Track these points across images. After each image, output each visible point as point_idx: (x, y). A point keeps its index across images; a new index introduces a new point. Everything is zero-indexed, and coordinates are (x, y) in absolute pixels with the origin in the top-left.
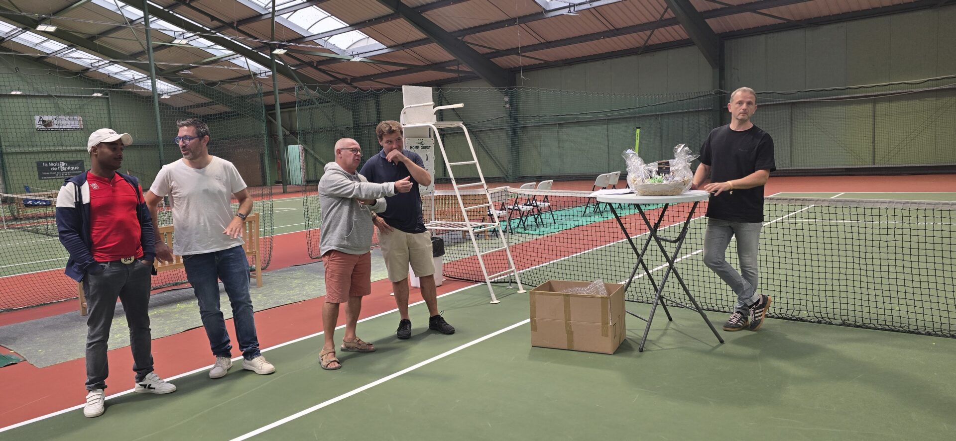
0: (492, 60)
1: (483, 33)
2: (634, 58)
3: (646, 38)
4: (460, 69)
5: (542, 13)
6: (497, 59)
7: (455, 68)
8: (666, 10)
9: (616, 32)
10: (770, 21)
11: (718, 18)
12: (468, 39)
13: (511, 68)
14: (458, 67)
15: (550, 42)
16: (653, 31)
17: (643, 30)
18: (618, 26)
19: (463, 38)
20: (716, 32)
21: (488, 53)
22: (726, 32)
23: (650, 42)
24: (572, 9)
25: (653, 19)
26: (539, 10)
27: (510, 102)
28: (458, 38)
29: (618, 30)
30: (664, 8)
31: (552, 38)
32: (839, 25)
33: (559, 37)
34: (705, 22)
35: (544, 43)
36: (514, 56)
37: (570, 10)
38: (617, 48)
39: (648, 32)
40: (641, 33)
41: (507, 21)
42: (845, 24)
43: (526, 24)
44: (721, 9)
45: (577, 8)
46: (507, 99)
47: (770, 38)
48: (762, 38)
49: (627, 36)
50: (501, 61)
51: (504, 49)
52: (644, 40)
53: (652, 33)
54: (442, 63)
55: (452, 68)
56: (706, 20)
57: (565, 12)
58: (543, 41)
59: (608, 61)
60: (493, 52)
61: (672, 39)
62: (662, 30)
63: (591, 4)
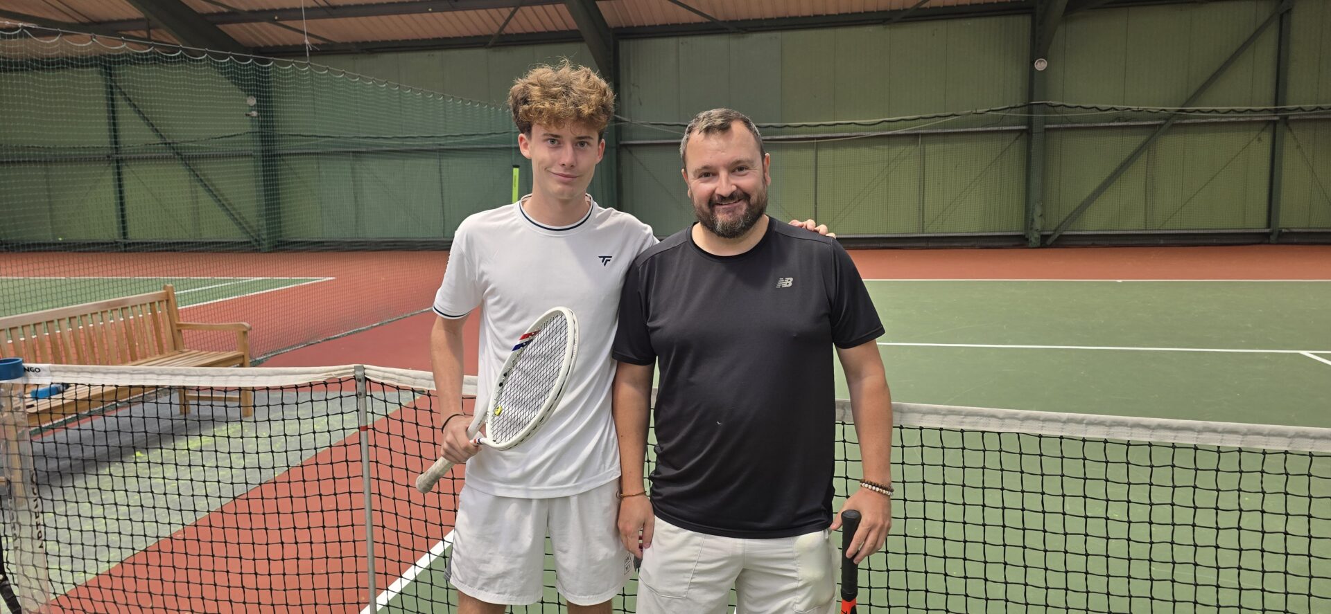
2: (481, 53)
6: (229, 26)
7: (142, 34)
9: (455, 3)
11: (613, 3)
15: (335, 7)
16: (514, 12)
17: (496, 7)
23: (507, 30)
27: (258, 107)
31: (340, 1)
32: (774, 34)
33: (355, 1)
34: (596, 6)
35: (323, 8)
36: (266, 24)
38: (454, 33)
39: (506, 12)
40: (493, 11)
42: (778, 34)
46: (252, 101)
47: (682, 43)
48: (671, 42)
49: (471, 13)
50: (238, 31)
51: (246, 9)
52: (499, 25)
53: (512, 14)
54: (111, 22)
55: (134, 34)
58: (323, 3)
60: (225, 12)
61: (541, 28)
62: (527, 9)
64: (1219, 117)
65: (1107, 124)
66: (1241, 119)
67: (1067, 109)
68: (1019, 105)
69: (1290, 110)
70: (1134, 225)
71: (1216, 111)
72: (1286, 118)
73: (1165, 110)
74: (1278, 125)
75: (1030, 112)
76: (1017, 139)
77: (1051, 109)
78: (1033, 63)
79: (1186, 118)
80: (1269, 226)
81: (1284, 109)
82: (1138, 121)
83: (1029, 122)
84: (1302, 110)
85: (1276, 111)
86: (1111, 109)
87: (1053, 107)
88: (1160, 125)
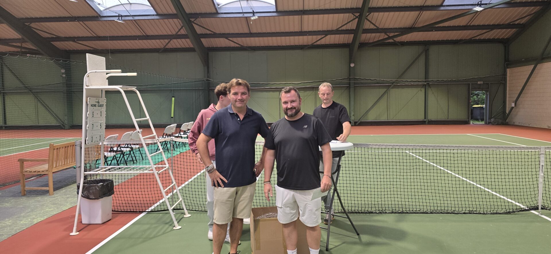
0: (51, 42)
1: (48, 24)
2: (156, 55)
3: (165, 44)
4: (22, 46)
5: (97, 17)
7: (19, 44)
8: (180, 30)
9: (147, 37)
10: (233, 45)
11: (207, 39)
12: (33, 25)
13: (67, 50)
14: (21, 45)
15: (100, 37)
16: (170, 41)
17: (163, 39)
18: (148, 34)
19: (30, 24)
20: (205, 47)
21: (49, 38)
22: (210, 47)
23: (167, 47)
24: (120, 18)
25: (170, 33)
26: (96, 15)
27: (66, 73)
28: (26, 24)
29: (148, 36)
30: (178, 29)
31: (101, 34)
32: (264, 52)
33: (108, 35)
34: (201, 40)
35: (95, 37)
36: (71, 42)
37: (119, 19)
38: (146, 47)
39: (167, 41)
40: (162, 41)
41: (68, 18)
42: (266, 52)
43: (84, 22)
44: (209, 34)
45: (123, 18)
46: (63, 71)
47: (232, 54)
48: (228, 53)
49: (153, 41)
50: (59, 44)
51: (63, 37)
52: (163, 44)
53: (169, 42)
54: (6, 39)
55: (15, 44)
56: (201, 39)
57: (116, 19)
58: (95, 35)
59: (139, 55)
60: (54, 37)
61: (179, 47)
62: (175, 40)
63: (133, 17)
64: (408, 83)
65: (374, 85)
66: (415, 84)
67: (361, 80)
68: (346, 78)
69: (429, 81)
70: (384, 119)
71: (407, 81)
72: (429, 83)
73: (392, 81)
74: (426, 86)
75: (350, 80)
76: (346, 89)
77: (356, 80)
78: (350, 64)
79: (399, 83)
80: (425, 119)
81: (428, 81)
82: (384, 84)
83: (350, 84)
84: (433, 81)
85: (426, 81)
86: (375, 80)
87: (357, 79)
88: (391, 86)
